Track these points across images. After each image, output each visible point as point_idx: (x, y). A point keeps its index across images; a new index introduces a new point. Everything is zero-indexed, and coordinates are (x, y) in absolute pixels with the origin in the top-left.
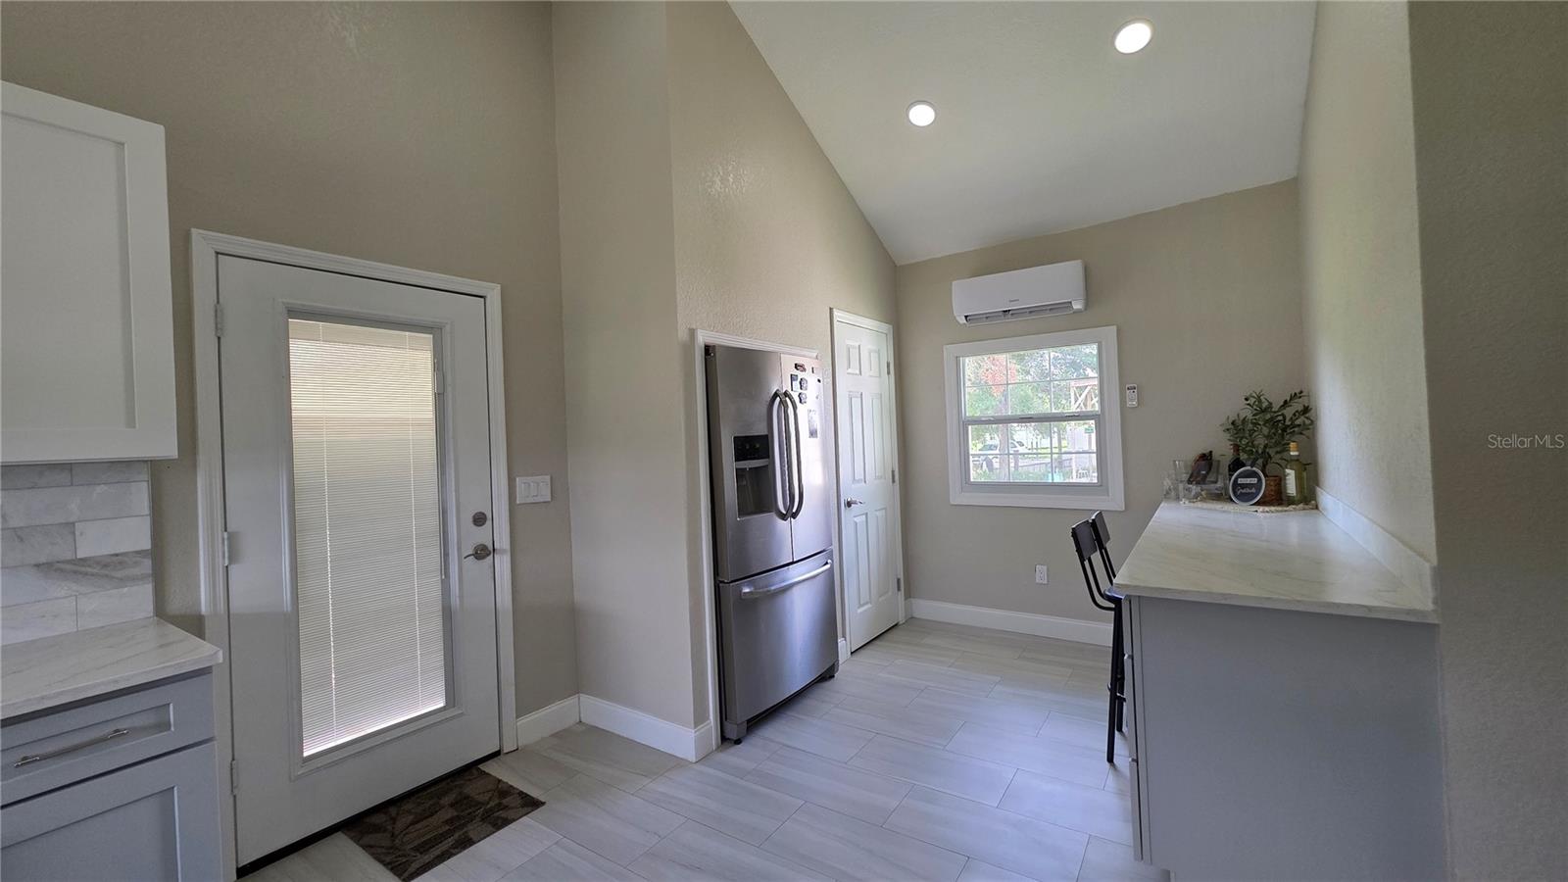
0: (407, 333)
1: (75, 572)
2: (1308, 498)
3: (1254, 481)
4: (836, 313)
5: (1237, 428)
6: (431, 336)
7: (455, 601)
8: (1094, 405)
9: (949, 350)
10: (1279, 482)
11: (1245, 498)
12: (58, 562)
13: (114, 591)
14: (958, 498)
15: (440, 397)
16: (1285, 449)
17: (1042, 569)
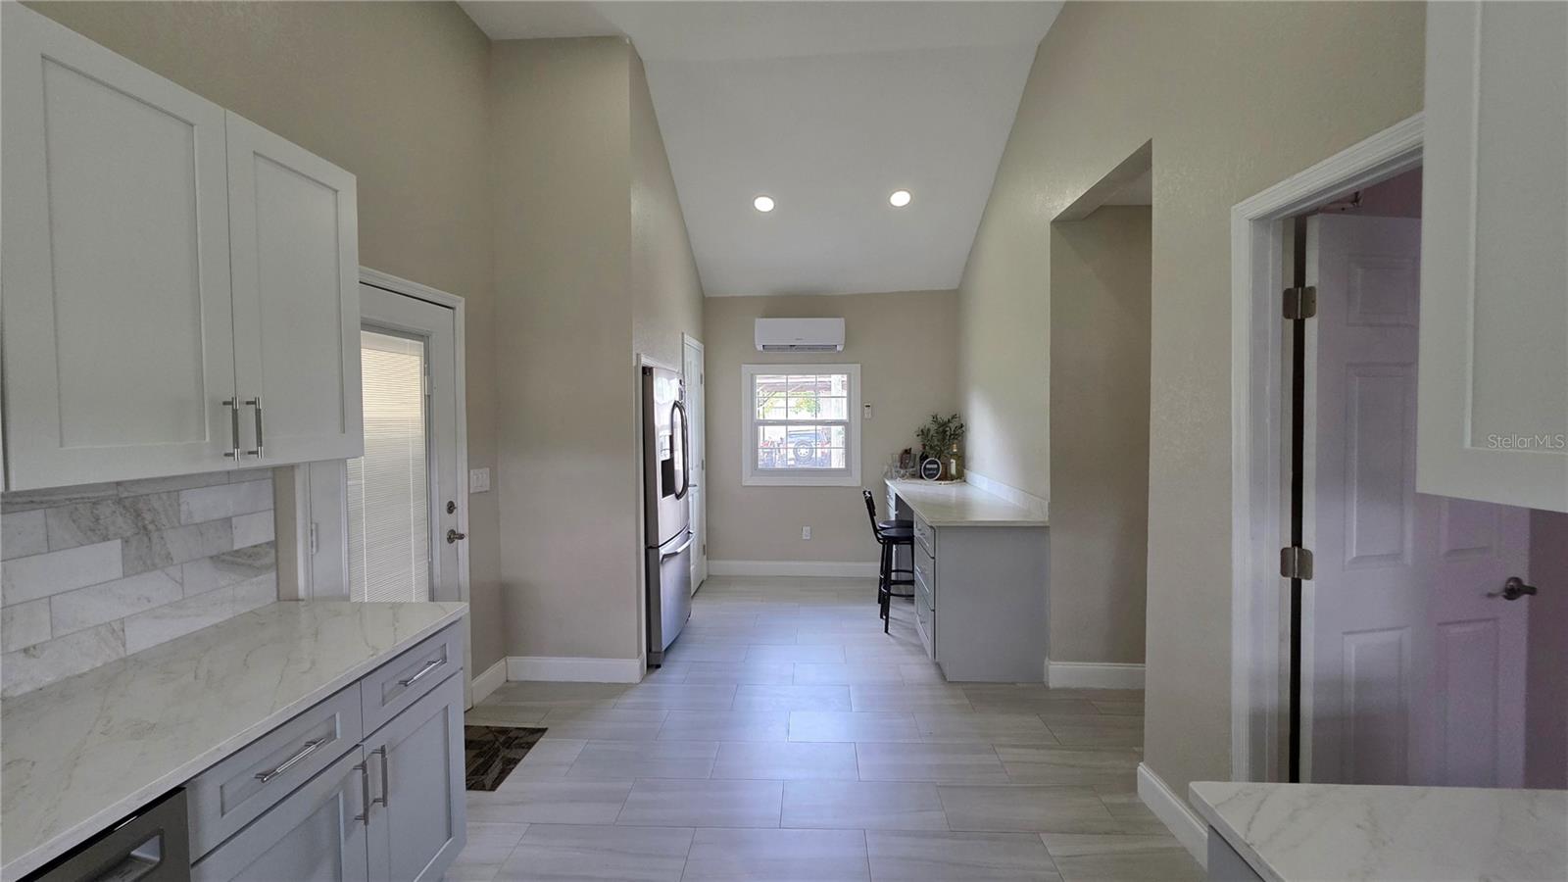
0: (408, 340)
1: (233, 563)
2: (960, 476)
3: (936, 466)
4: (686, 336)
5: (924, 433)
6: (422, 344)
7: (437, 581)
8: (844, 417)
9: (746, 369)
10: (947, 466)
11: (930, 476)
12: (223, 554)
13: (255, 580)
14: (748, 480)
15: (428, 399)
16: (950, 446)
17: (806, 530)
